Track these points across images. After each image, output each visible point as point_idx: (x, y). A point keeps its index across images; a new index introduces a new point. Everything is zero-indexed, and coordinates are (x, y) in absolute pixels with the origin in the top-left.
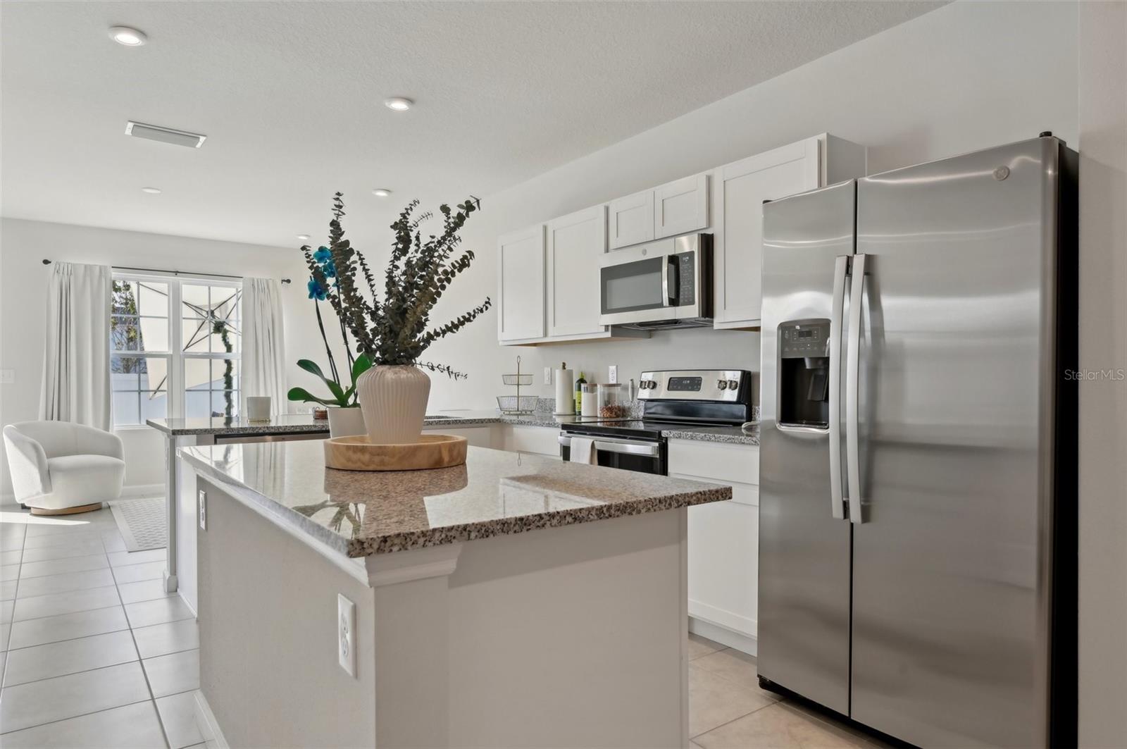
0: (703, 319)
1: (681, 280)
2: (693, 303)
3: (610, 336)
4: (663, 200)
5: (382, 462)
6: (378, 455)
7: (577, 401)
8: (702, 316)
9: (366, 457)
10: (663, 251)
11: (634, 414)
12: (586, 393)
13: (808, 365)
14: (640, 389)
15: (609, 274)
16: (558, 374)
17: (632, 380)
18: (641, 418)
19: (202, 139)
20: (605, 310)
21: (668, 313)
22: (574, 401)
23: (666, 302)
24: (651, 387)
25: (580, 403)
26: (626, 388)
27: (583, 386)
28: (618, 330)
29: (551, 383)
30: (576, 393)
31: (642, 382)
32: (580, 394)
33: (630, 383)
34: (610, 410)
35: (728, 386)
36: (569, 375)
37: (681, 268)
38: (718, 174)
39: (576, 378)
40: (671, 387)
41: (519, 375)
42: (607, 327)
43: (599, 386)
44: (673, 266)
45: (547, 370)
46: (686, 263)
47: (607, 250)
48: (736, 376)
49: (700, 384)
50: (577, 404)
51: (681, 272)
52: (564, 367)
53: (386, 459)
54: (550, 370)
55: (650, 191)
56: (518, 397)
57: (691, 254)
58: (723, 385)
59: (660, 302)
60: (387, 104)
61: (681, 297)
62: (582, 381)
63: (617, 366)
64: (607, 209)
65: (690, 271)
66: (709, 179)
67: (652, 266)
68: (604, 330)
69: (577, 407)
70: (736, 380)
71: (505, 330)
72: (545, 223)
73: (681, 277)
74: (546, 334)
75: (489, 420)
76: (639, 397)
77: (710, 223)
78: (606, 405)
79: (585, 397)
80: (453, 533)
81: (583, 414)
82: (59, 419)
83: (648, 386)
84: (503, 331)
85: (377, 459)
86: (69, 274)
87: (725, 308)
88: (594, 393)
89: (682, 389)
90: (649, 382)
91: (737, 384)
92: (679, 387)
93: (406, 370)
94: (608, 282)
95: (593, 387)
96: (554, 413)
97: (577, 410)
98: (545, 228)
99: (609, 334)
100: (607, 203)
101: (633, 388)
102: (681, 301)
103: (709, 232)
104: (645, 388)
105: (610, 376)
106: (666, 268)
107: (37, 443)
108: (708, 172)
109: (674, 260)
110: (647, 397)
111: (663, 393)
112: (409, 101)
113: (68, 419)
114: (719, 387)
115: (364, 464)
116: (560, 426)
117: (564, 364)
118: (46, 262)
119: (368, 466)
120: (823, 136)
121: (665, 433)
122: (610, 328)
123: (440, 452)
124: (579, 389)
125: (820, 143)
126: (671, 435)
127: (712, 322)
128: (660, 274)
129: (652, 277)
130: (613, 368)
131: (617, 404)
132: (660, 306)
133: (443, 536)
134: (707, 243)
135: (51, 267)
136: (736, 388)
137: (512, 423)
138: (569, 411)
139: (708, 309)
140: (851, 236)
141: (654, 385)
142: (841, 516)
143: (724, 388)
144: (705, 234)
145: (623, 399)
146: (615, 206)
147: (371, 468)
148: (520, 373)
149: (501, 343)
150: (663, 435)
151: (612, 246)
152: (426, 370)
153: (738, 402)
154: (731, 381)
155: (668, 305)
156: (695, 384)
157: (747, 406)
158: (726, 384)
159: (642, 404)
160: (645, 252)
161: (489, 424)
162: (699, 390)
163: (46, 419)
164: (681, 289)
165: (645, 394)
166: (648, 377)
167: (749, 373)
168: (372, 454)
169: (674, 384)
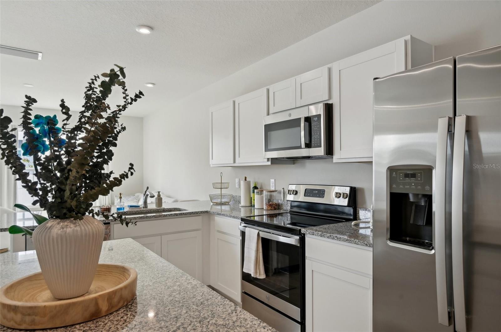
0: (327, 156)
1: (312, 132)
2: (320, 146)
3: (270, 164)
4: (301, 84)
6: (29, 315)
7: (252, 199)
8: (326, 155)
9: (18, 317)
10: (302, 114)
11: (285, 208)
12: (257, 195)
13: (412, 199)
14: (288, 195)
15: (269, 128)
16: (242, 183)
17: (283, 189)
18: (288, 211)
19: (40, 55)
20: (267, 150)
21: (305, 152)
22: (251, 198)
23: (303, 145)
24: (294, 193)
25: (254, 200)
26: (280, 192)
27: (256, 191)
28: (275, 161)
29: (239, 188)
30: (252, 195)
31: (289, 190)
32: (254, 195)
33: (282, 190)
34: (270, 205)
35: (342, 196)
36: (249, 184)
37: (312, 125)
38: (336, 67)
39: (252, 186)
40: (306, 194)
41: (221, 183)
42: (268, 159)
43: (264, 192)
44: (307, 124)
45: (237, 180)
46: (315, 121)
47: (268, 114)
48: (347, 190)
49: (324, 194)
50: (253, 201)
51: (312, 127)
52: (246, 180)
53: (37, 318)
54: (238, 179)
55: (293, 79)
56: (221, 196)
57: (319, 116)
58: (338, 195)
59: (300, 145)
60: (137, 30)
61: (313, 142)
62: (255, 188)
63: (275, 180)
64: (268, 90)
65: (318, 126)
66: (330, 70)
67: (295, 123)
68: (267, 161)
69: (252, 202)
70: (347, 193)
71: (213, 159)
72: (234, 99)
73: (312, 130)
74: (234, 162)
75: (201, 212)
76: (287, 199)
77: (330, 97)
78: (269, 202)
79: (256, 197)
81: (256, 207)
83: (293, 194)
84: (212, 159)
85: (28, 319)
87: (341, 150)
88: (262, 195)
89: (313, 196)
90: (293, 191)
91: (347, 195)
92: (311, 195)
93: (75, 224)
94: (269, 133)
95: (261, 192)
96: (240, 205)
97: (252, 204)
98: (234, 102)
99: (269, 163)
100: (268, 87)
101: (284, 193)
102: (313, 145)
103: (330, 102)
104: (291, 194)
105: (271, 185)
106: (303, 124)
108: (329, 66)
109: (308, 120)
110: (292, 199)
111: (301, 198)
112: (151, 28)
114: (336, 197)
115: (16, 322)
116: (240, 218)
117: (246, 178)
119: (20, 325)
120: (408, 37)
121: (303, 230)
122: (270, 159)
123: (97, 304)
124: (254, 192)
125: (406, 42)
126: (308, 233)
127: (333, 157)
128: (299, 128)
129: (295, 130)
130: (272, 180)
131: (275, 202)
132: (300, 147)
134: (329, 108)
136: (347, 198)
137: (214, 214)
138: (248, 204)
139: (330, 151)
140: (451, 100)
141: (296, 193)
142: (446, 322)
143: (340, 197)
144: (327, 103)
145: (278, 199)
146: (272, 88)
148: (222, 182)
149: (211, 166)
150: (302, 232)
151: (271, 112)
153: (348, 206)
154: (344, 194)
155: (304, 147)
156: (321, 193)
157: (353, 208)
158: (340, 194)
159: (289, 203)
160: (290, 115)
161: (201, 214)
162: (323, 197)
164: (313, 138)
165: (291, 197)
166: (293, 187)
167: (355, 188)
168: (23, 314)
169: (308, 193)
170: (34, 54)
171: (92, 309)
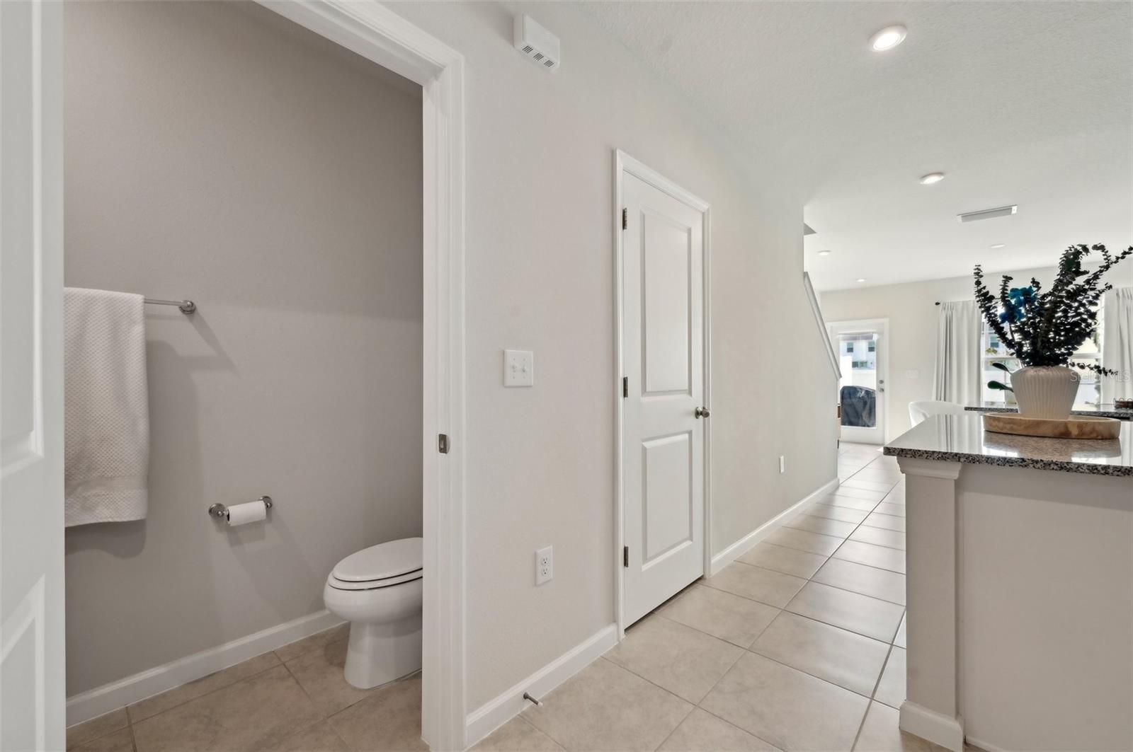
5: (1012, 429)
6: (1009, 423)
9: (1001, 425)
19: (1014, 208)
53: (1015, 427)
80: (947, 456)
82: (945, 400)
85: (1008, 426)
86: (952, 309)
107: (925, 412)
113: (950, 401)
115: (999, 428)
118: (937, 304)
119: (1002, 430)
123: (1066, 427)
133: (940, 456)
135: (940, 307)
147: (1005, 431)
152: (1076, 369)
163: (937, 399)
170: (1007, 210)
171: (1062, 429)
